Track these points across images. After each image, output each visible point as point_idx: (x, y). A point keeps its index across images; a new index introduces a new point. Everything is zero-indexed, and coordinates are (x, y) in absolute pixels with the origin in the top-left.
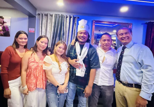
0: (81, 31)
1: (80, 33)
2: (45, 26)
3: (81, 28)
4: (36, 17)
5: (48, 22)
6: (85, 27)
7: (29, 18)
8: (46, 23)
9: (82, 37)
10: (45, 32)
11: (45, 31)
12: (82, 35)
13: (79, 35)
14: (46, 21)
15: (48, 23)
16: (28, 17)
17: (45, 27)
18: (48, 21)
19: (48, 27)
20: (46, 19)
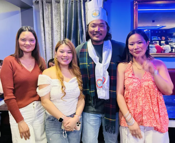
0: (94, 22)
1: (93, 25)
2: (49, 21)
3: (94, 15)
4: (32, 7)
5: (54, 14)
6: (99, 13)
7: (21, 11)
8: (50, 17)
9: (96, 32)
10: (50, 32)
11: (50, 30)
12: (96, 29)
13: (91, 29)
14: (50, 12)
15: (54, 16)
16: (19, 9)
17: (50, 24)
18: (53, 11)
19: (54, 23)
20: (50, 10)
